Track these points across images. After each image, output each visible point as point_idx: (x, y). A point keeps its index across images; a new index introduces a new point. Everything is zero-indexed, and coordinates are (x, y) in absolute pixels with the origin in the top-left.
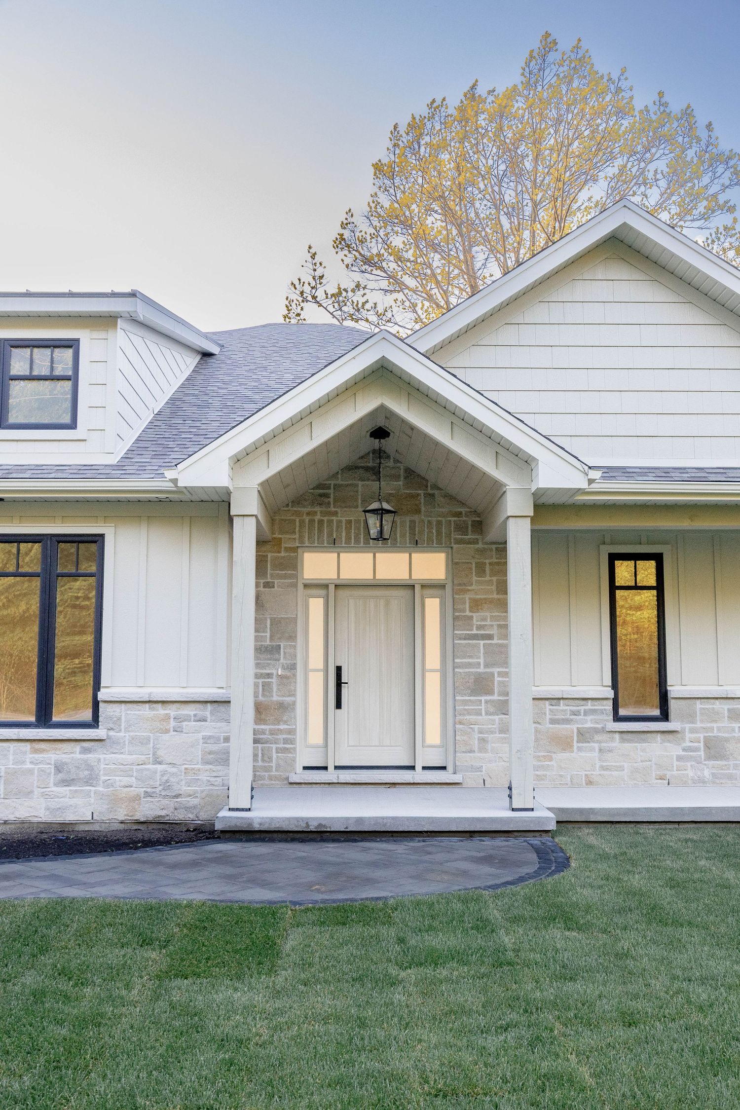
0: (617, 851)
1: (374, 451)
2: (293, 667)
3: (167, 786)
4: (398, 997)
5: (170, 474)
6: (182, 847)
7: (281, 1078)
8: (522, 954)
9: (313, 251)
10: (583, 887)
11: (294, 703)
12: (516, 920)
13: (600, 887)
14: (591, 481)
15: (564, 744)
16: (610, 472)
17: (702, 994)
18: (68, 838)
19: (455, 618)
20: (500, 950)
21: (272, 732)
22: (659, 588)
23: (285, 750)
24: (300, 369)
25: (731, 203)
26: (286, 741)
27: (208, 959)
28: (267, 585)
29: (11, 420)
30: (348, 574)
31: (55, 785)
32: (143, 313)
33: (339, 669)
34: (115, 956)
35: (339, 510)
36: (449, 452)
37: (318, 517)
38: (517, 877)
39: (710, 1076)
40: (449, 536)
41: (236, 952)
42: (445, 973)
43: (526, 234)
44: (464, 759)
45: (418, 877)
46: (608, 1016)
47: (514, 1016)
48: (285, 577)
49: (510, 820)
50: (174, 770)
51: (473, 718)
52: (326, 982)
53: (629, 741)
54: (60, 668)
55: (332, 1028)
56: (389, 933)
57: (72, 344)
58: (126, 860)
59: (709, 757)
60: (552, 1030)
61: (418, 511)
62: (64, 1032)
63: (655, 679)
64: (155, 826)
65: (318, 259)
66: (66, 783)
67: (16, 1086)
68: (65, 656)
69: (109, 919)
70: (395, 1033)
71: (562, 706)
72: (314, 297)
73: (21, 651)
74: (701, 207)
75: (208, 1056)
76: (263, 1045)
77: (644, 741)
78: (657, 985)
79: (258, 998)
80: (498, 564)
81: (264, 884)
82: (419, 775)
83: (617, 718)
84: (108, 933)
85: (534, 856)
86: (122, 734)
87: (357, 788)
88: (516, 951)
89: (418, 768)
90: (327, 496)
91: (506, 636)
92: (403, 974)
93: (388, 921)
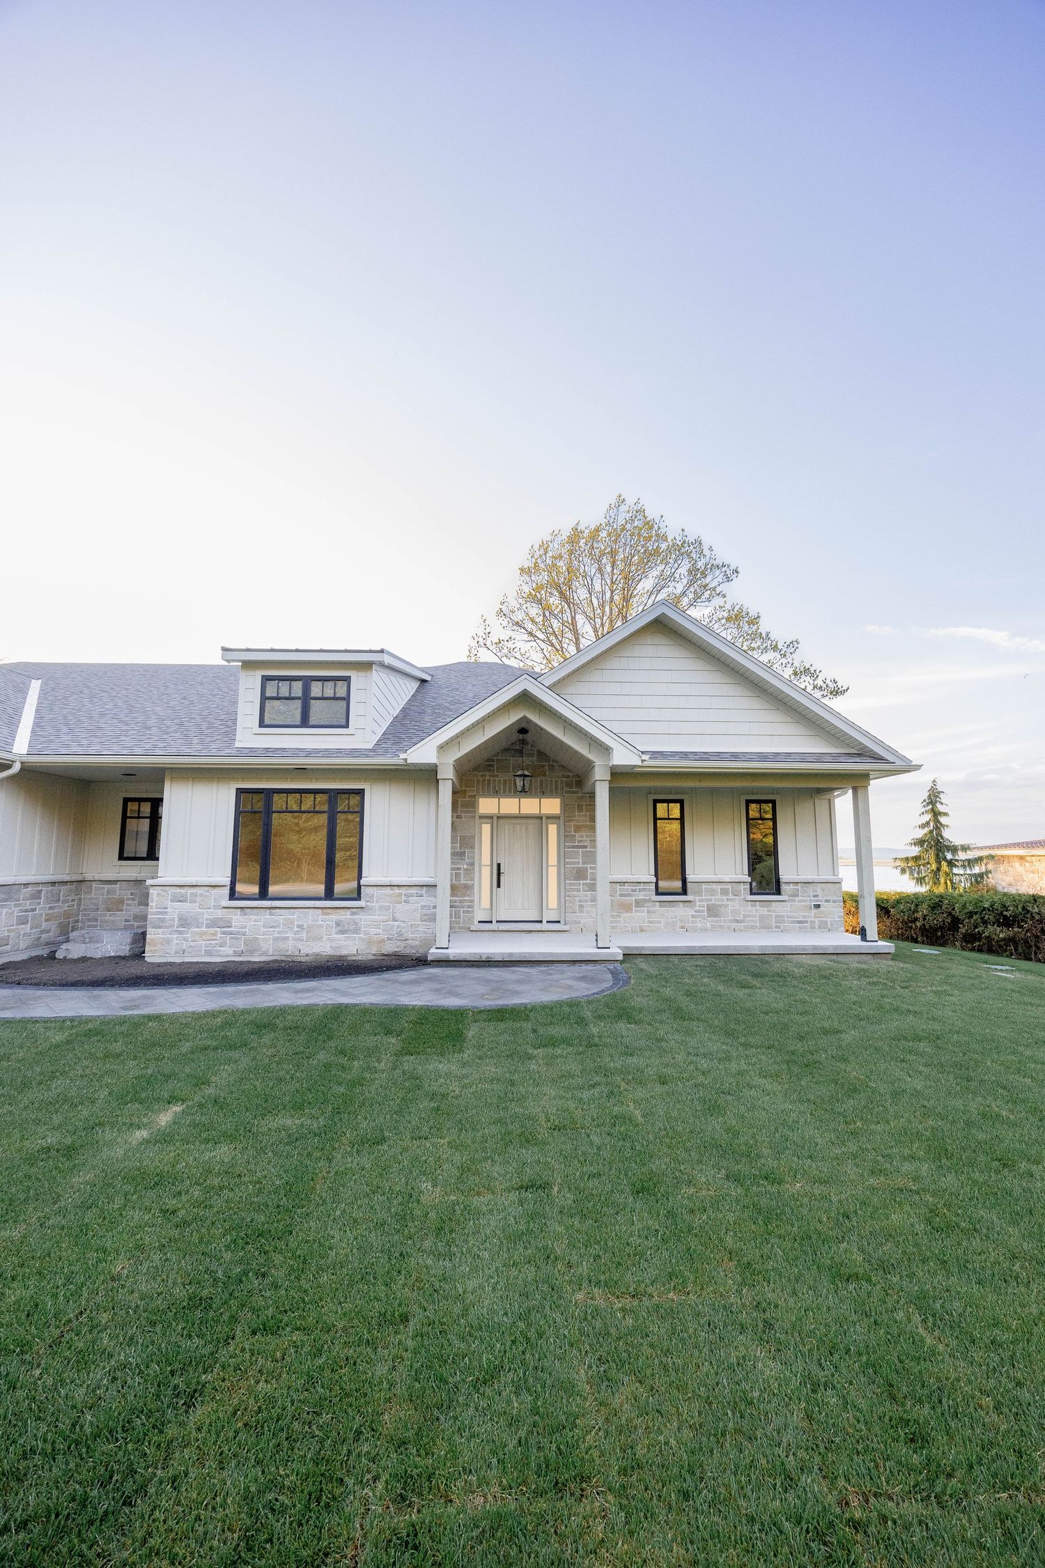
0: (657, 972)
1: (520, 740)
2: (472, 864)
3: (399, 933)
4: (533, 1067)
5: (403, 756)
6: (410, 971)
7: (466, 1119)
8: (604, 1040)
9: (484, 618)
10: (638, 996)
11: (473, 885)
12: (600, 1017)
13: (647, 996)
14: (643, 761)
15: (627, 908)
16: (655, 755)
17: (704, 1064)
18: (343, 965)
19: (566, 836)
20: (591, 1037)
21: (460, 902)
22: (682, 819)
23: (468, 912)
24: (477, 690)
25: (724, 593)
26: (469, 907)
27: (425, 1043)
28: (458, 817)
29: (311, 723)
30: (504, 811)
31: (336, 934)
32: (387, 660)
33: (499, 865)
34: (371, 1041)
35: (500, 774)
36: (562, 743)
37: (487, 778)
38: (600, 989)
39: (708, 1117)
40: (562, 789)
41: (440, 1038)
42: (559, 1051)
43: (607, 609)
44: (570, 917)
45: (545, 990)
46: (651, 1078)
47: (598, 1079)
48: (469, 812)
49: (597, 954)
50: (404, 925)
51: (575, 893)
52: (491, 1057)
53: (664, 906)
54: (339, 856)
55: (495, 1087)
56: (527, 1026)
57: (347, 679)
58: (377, 979)
59: (710, 916)
60: (620, 1087)
61: (544, 775)
62: (342, 1090)
63: (679, 863)
64: (393, 957)
65: (487, 623)
66: (342, 932)
67: (316, 1125)
68: (341, 850)
69: (367, 1018)
70: (531, 1090)
71: (626, 886)
72: (485, 645)
73: (315, 847)
74: (707, 594)
75: (425, 1104)
76: (456, 1097)
77: (673, 906)
78: (679, 1058)
79: (453, 1068)
80: (590, 805)
81: (457, 995)
82: (545, 926)
83: (658, 893)
84: (367, 1026)
85: (610, 976)
86: (374, 904)
87: (509, 933)
88: (600, 1037)
89: (544, 922)
90: (492, 766)
91: (594, 847)
92: (535, 1052)
93: (527, 1019)
